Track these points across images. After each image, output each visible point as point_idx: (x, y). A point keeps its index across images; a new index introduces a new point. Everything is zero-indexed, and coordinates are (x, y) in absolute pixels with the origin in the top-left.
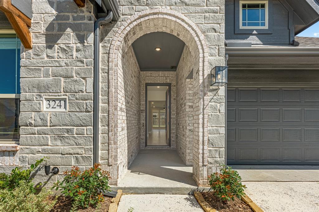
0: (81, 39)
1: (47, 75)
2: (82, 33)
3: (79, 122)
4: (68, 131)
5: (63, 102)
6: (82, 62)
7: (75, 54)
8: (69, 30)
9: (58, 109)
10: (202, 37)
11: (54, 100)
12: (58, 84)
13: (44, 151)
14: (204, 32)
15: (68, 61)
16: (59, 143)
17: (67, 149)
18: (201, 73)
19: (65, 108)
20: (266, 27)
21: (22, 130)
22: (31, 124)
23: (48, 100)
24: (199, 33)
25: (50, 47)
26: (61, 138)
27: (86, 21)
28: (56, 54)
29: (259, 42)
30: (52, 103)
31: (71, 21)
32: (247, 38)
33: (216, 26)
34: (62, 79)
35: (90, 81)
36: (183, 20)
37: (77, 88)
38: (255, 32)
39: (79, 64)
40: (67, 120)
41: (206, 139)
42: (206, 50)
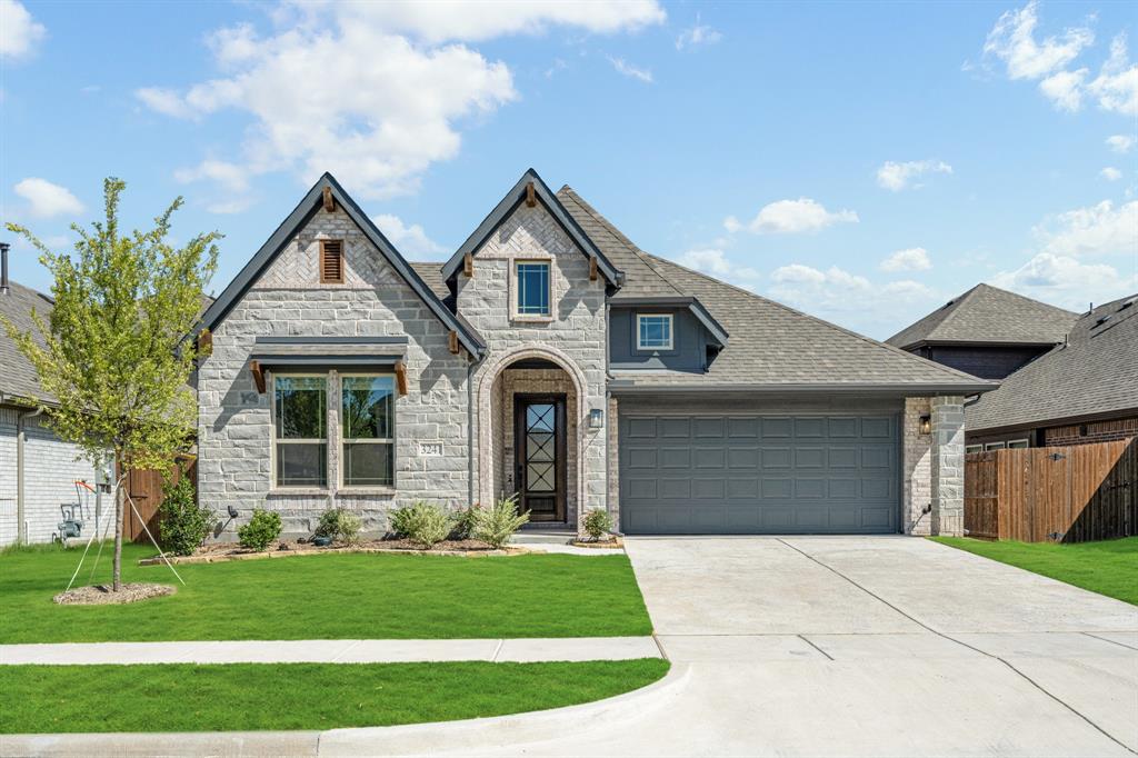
0: (456, 385)
1: (422, 421)
2: (456, 380)
3: (454, 467)
4: (444, 476)
5: (438, 448)
6: (457, 408)
7: (449, 399)
8: (443, 376)
9: (433, 454)
10: (581, 374)
11: (429, 445)
12: (433, 429)
13: (422, 496)
14: (582, 369)
15: (444, 407)
16: (435, 487)
17: (444, 493)
18: (579, 414)
19: (440, 452)
20: (671, 347)
21: (398, 475)
22: (407, 469)
23: (424, 445)
24: (577, 369)
25: (425, 393)
26: (437, 482)
27: (461, 368)
28: (431, 400)
29: (663, 366)
30: (427, 448)
31: (446, 368)
32: (645, 361)
33: (596, 362)
34: (438, 425)
35: (465, 426)
36: (559, 357)
37: (453, 433)
38: (656, 354)
39: (454, 409)
40: (443, 465)
41: (585, 485)
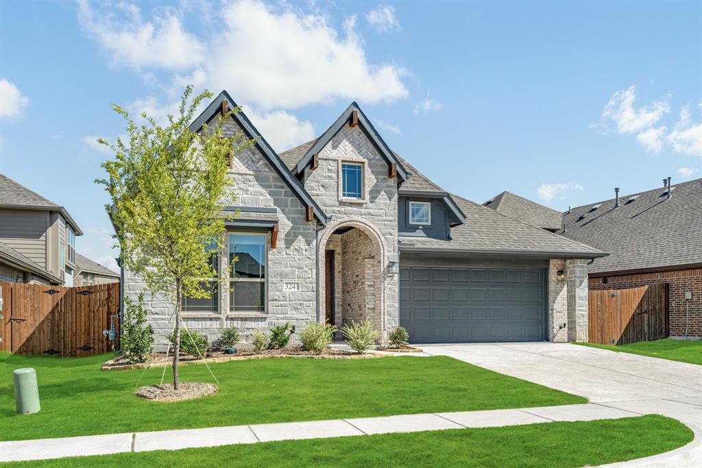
0: (308, 243)
1: (286, 267)
2: (309, 239)
3: (307, 298)
4: (300, 304)
5: (296, 285)
6: (309, 258)
7: (304, 252)
8: (300, 236)
9: (293, 290)
10: (383, 238)
11: (290, 284)
12: (293, 273)
13: (285, 318)
14: (384, 235)
15: (300, 257)
16: (294, 312)
17: (301, 316)
18: (382, 264)
19: (298, 289)
20: (429, 224)
21: (270, 306)
22: (276, 300)
23: (287, 283)
24: (381, 235)
25: (288, 248)
26: (296, 309)
27: (311, 231)
28: (292, 253)
29: (424, 235)
30: (289, 286)
31: (301, 231)
32: (415, 231)
33: (392, 231)
34: (297, 270)
35: (314, 271)
36: (370, 227)
37: (307, 275)
38: (421, 227)
39: (307, 259)
40: (300, 297)
41: (386, 311)
42: (386, 248)
